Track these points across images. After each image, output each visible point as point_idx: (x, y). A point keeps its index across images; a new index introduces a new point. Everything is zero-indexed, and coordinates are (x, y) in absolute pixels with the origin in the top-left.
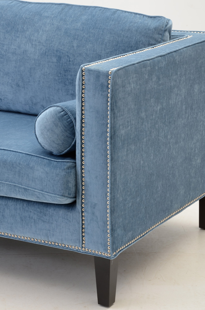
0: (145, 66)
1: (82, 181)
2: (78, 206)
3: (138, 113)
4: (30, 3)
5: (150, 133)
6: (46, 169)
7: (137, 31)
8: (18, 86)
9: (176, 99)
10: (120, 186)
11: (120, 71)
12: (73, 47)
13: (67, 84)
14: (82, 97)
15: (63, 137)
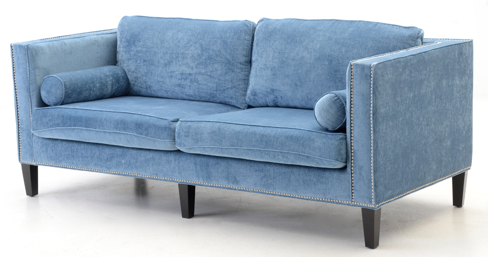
0: (399, 62)
1: (352, 149)
2: (349, 169)
3: (394, 97)
4: (306, 20)
5: (405, 114)
6: (324, 140)
7: (394, 38)
8: (297, 85)
9: (426, 89)
10: (381, 153)
11: (380, 65)
12: (342, 52)
13: (337, 81)
14: (351, 85)
15: (336, 116)
